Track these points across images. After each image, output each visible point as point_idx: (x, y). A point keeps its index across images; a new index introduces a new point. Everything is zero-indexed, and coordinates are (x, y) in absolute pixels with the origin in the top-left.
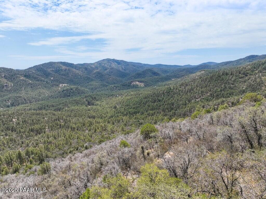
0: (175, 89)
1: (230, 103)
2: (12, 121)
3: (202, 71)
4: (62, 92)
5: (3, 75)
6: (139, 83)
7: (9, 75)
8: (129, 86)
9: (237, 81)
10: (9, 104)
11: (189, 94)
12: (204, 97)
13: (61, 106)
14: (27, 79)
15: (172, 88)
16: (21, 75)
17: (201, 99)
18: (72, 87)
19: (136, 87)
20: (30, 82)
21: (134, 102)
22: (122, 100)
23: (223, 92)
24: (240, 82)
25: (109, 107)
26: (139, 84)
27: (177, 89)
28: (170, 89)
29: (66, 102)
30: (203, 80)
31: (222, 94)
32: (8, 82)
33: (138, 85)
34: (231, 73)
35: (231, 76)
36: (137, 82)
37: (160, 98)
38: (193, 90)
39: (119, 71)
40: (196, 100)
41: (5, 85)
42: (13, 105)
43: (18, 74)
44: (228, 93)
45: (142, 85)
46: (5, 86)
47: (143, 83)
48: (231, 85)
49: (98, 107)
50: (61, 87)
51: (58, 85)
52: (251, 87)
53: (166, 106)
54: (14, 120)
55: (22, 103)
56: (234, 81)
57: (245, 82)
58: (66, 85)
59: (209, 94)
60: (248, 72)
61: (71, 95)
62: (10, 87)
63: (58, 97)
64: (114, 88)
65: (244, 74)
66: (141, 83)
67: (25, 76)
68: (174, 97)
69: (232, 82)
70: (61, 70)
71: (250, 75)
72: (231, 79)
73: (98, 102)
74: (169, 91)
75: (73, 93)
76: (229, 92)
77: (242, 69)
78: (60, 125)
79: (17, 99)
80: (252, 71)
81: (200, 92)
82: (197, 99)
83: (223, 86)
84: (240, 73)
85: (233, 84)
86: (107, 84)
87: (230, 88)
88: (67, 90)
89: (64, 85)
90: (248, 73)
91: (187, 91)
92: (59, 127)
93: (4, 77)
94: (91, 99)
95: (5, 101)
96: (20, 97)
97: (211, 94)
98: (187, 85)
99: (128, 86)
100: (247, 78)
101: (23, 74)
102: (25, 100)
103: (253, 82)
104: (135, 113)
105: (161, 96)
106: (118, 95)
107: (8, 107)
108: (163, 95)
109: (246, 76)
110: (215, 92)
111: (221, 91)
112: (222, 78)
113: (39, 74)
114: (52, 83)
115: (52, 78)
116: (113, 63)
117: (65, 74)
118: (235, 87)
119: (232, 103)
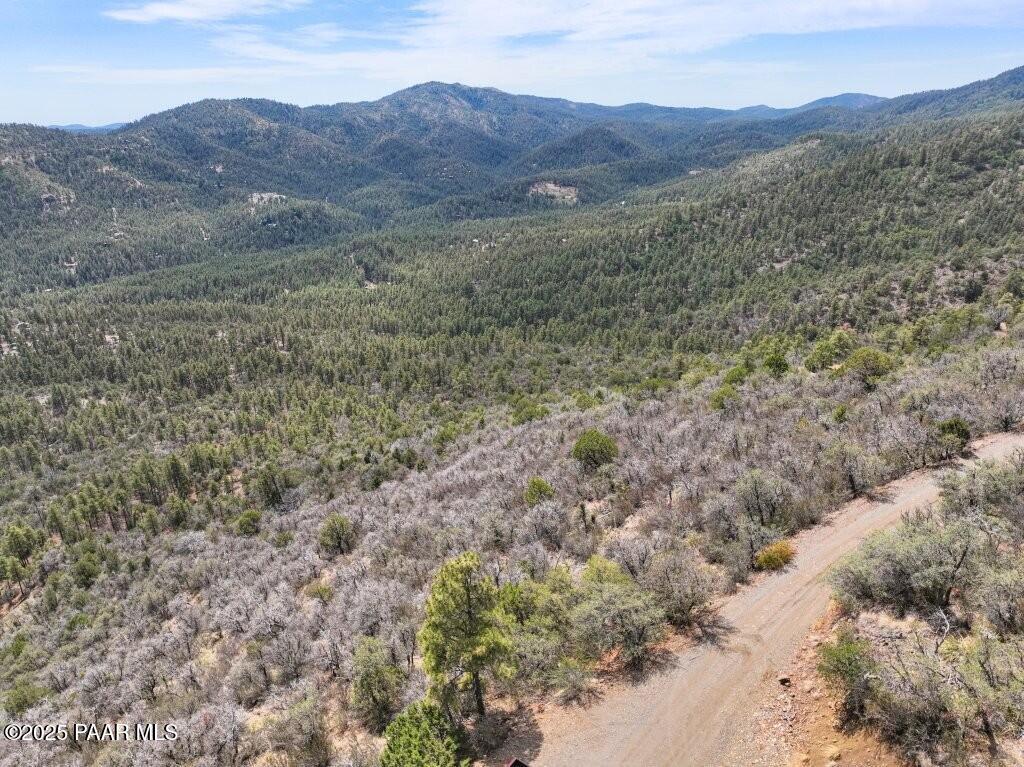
0: (696, 221)
1: (897, 286)
2: (102, 342)
3: (810, 137)
4: (264, 224)
5: (33, 158)
6: (557, 188)
7: (54, 155)
8: (517, 201)
9: (941, 193)
10: (73, 271)
11: (748, 241)
12: (804, 256)
13: (264, 284)
14: (126, 174)
15: (686, 217)
16: (99, 155)
17: (793, 262)
18: (300, 203)
19: (546, 207)
20: (139, 183)
21: (539, 271)
22: (494, 260)
23: (879, 235)
24: (951, 196)
25: (446, 292)
26: (557, 194)
27: (703, 219)
28: (679, 220)
29: (283, 266)
30: (810, 184)
31: (876, 246)
32: (55, 185)
33: (553, 197)
34: (919, 158)
35: (919, 171)
36: (551, 186)
37: (637, 257)
38: (765, 226)
39: (481, 136)
40: (772, 267)
41: (45, 196)
42: (85, 276)
43: (90, 153)
44: (897, 242)
45: (570, 195)
46: (47, 200)
47: (572, 189)
48: (916, 208)
49: (406, 287)
50: (256, 206)
51: (244, 199)
52: (991, 219)
53: (659, 289)
54: (108, 338)
55: (120, 271)
56: (928, 192)
57: (971, 194)
58: (276, 196)
59: (824, 245)
60: (988, 153)
61: (296, 239)
62: (65, 205)
63: (248, 246)
64: (462, 207)
65: (970, 161)
66: (563, 190)
67: (116, 160)
68: (692, 253)
69: (920, 197)
70: (252, 133)
71: (995, 166)
72: (916, 185)
73: (402, 269)
74: (672, 230)
75: (304, 229)
76: (901, 235)
77: (967, 141)
78: (279, 361)
79: (99, 252)
80: (1006, 151)
81: (791, 235)
82: (778, 261)
83: (881, 212)
84: (955, 157)
85: (921, 204)
86: (432, 193)
87: (910, 220)
88: (281, 217)
89: (266, 196)
90: (986, 159)
91: (744, 232)
92: (273, 366)
93: (37, 162)
94: (377, 257)
95: (57, 260)
96: (107, 246)
97: (833, 244)
98: (745, 206)
99: (515, 200)
100: (980, 178)
101: (108, 152)
102: (128, 256)
103: (1003, 195)
104: (545, 315)
105: (643, 247)
106: (476, 241)
107: (70, 283)
108: (651, 246)
109: (980, 169)
110: (850, 236)
111: (872, 231)
112: (882, 180)
113: (169, 153)
114: (220, 187)
115: (219, 169)
116: (453, 101)
117: (268, 151)
118: (928, 214)
119: (905, 286)
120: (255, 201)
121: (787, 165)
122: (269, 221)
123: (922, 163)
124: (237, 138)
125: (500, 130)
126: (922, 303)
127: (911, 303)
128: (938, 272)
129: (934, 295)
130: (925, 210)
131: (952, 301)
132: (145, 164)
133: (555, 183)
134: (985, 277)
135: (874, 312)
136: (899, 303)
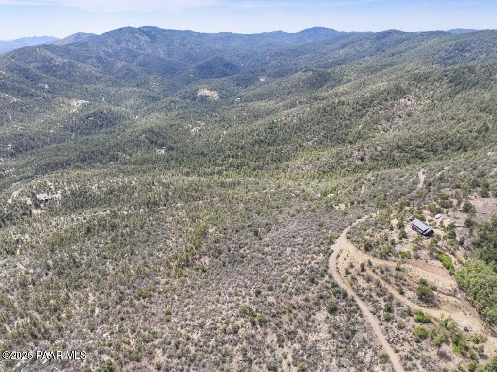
4: (87, 118)
6: (209, 92)
9: (354, 116)
12: (316, 139)
14: (6, 95)
20: (15, 99)
23: (337, 131)
24: (357, 117)
26: (210, 95)
33: (208, 96)
34: (347, 102)
35: (348, 107)
36: (206, 91)
40: (307, 144)
45: (215, 95)
47: (216, 92)
48: (347, 121)
56: (350, 116)
57: (362, 117)
58: (84, 102)
59: (322, 135)
60: (366, 102)
65: (362, 105)
66: (212, 92)
69: (348, 118)
70: (55, 66)
71: (368, 107)
72: (347, 113)
74: (271, 126)
77: (360, 98)
80: (372, 101)
81: (312, 131)
82: (309, 141)
84: (357, 103)
85: (349, 120)
87: (346, 126)
88: (94, 114)
89: (79, 102)
90: (366, 105)
91: (297, 129)
97: (325, 135)
100: (364, 111)
106: (190, 125)
109: (364, 108)
110: (330, 132)
112: (337, 112)
115: (46, 87)
116: (141, 37)
117: (66, 75)
118: (351, 123)
119: (346, 157)
120: (75, 105)
121: (301, 83)
122: (89, 117)
123: (348, 104)
124: (48, 68)
125: (169, 54)
126: (351, 161)
127: (348, 161)
128: (354, 152)
129: (354, 159)
130: (350, 122)
131: (358, 161)
132: (12, 88)
133: (208, 89)
134: (365, 154)
135: (339, 164)
136: (345, 161)
